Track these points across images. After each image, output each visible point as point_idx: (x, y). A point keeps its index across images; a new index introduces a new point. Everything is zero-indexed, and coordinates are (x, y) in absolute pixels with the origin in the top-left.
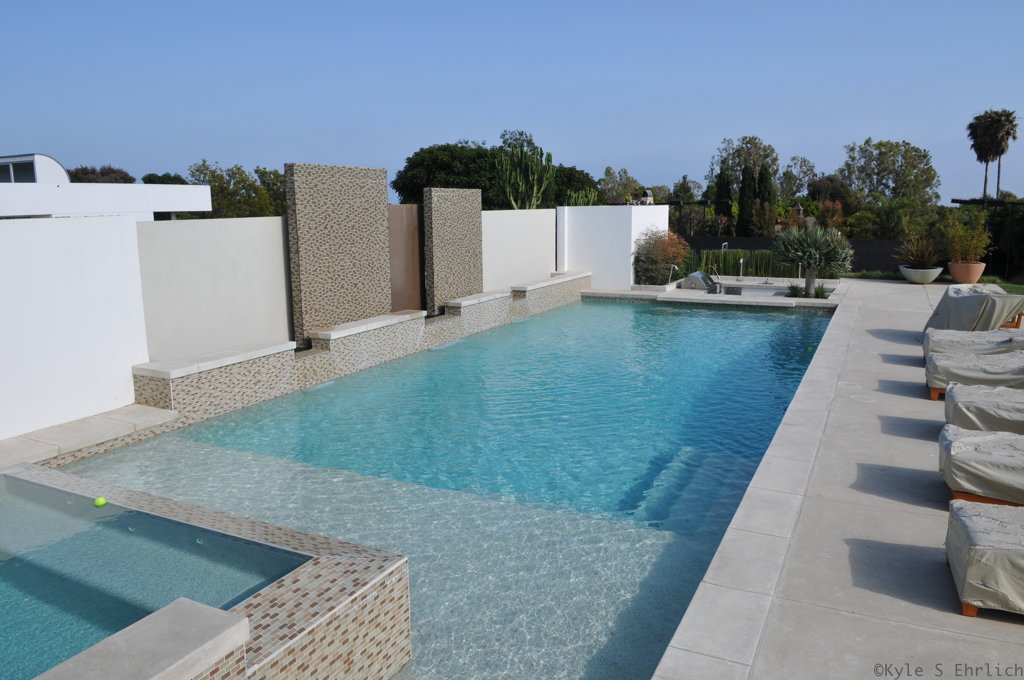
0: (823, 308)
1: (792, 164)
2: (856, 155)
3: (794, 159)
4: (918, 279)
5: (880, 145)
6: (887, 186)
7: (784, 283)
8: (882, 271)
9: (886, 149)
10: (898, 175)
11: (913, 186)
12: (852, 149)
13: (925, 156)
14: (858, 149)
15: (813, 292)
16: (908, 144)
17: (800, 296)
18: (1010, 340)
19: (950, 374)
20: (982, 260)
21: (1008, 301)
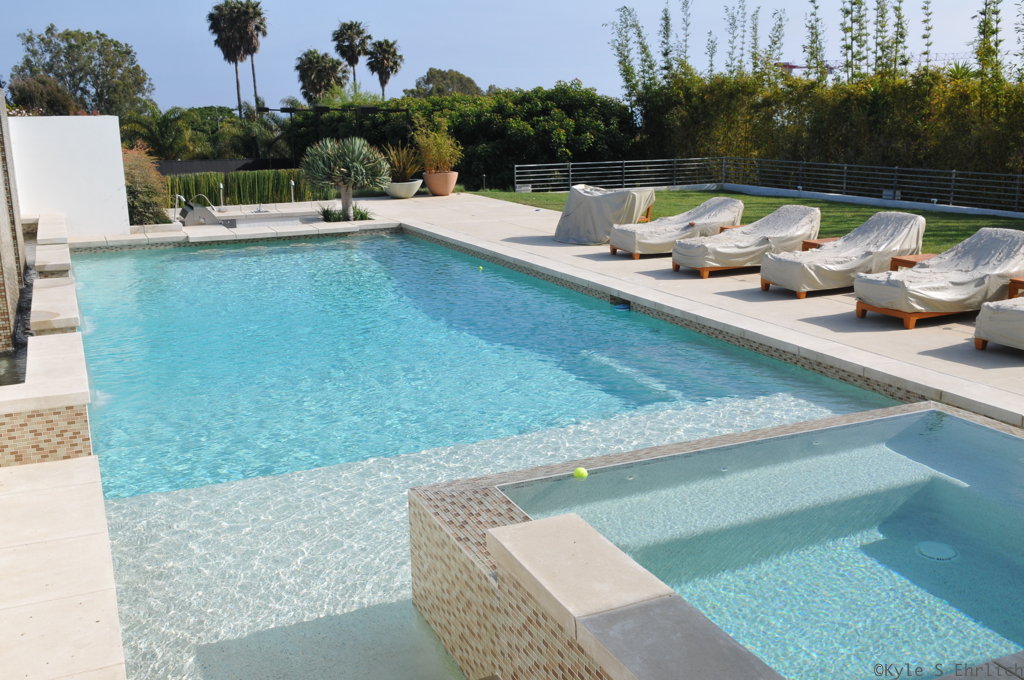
2: (37, 48)
5: (67, 35)
9: (77, 41)
10: (98, 77)
13: (128, 53)
14: (37, 40)
16: (103, 35)
17: (338, 220)
18: (692, 225)
19: (717, 253)
20: (454, 169)
21: (643, 195)
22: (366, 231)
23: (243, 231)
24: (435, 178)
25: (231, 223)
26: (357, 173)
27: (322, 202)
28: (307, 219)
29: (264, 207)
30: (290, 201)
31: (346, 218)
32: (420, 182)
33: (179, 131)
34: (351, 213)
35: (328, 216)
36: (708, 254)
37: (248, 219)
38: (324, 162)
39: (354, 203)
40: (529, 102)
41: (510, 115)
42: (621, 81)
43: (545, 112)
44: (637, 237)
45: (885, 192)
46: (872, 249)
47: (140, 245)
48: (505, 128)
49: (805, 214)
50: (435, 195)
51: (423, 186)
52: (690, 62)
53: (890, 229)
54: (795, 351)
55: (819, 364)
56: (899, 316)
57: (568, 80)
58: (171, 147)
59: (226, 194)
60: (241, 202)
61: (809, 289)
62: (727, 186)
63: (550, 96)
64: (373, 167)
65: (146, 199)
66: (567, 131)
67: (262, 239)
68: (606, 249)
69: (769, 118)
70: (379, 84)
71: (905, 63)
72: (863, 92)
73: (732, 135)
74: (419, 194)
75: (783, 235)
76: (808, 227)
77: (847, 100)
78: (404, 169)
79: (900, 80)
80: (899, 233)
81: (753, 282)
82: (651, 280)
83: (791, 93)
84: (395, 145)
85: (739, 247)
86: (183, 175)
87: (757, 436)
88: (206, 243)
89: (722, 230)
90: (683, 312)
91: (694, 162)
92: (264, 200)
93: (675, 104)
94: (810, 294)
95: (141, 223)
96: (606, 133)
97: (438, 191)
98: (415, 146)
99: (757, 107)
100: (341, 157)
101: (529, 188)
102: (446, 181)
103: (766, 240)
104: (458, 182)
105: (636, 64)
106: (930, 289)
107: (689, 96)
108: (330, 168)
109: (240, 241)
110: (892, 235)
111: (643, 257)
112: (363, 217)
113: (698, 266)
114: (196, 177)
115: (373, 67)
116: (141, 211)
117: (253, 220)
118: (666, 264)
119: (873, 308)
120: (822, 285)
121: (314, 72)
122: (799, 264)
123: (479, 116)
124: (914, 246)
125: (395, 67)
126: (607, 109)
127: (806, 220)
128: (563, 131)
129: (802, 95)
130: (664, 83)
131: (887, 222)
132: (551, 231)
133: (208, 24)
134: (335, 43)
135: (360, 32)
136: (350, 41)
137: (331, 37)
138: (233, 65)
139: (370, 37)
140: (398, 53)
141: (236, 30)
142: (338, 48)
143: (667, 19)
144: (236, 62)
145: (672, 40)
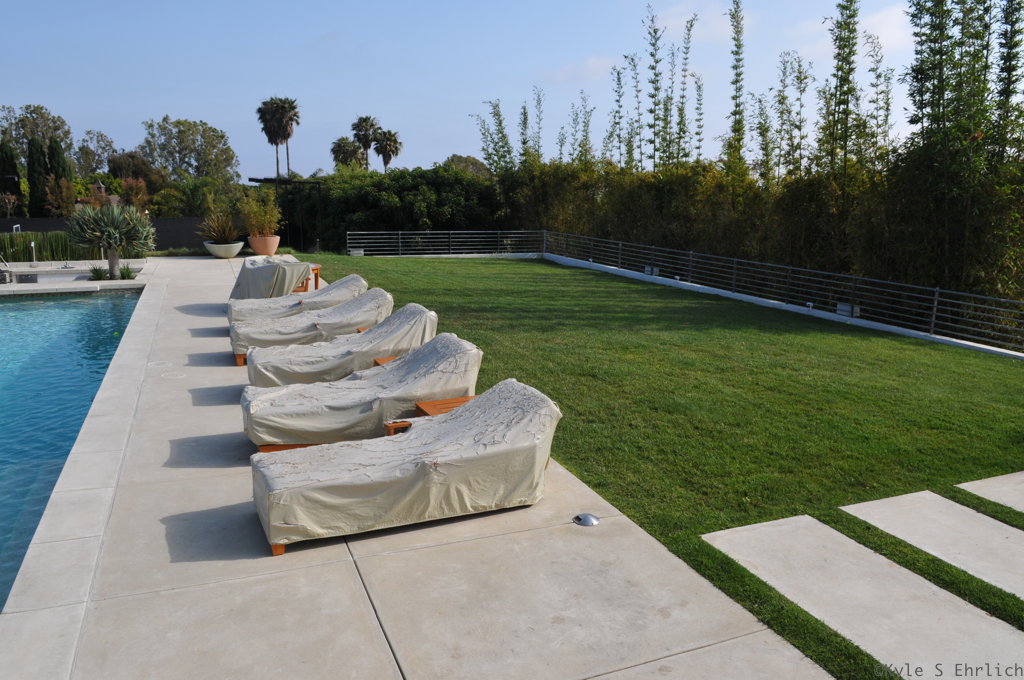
0: (130, 289)
1: (87, 138)
2: (155, 132)
3: (89, 133)
4: (222, 254)
5: (178, 123)
6: (190, 165)
7: (85, 266)
8: (188, 247)
9: (185, 129)
10: (199, 154)
11: (215, 165)
12: (151, 126)
13: (223, 137)
14: (156, 126)
15: (117, 273)
16: (205, 124)
18: (300, 303)
20: (276, 234)
29: (71, 263)
31: (112, 277)
35: (97, 275)
37: (51, 275)
45: (648, 268)
46: (355, 348)
48: (378, 200)
50: (258, 254)
51: (244, 247)
52: (541, 152)
62: (548, 256)
66: (428, 204)
70: (382, 163)
71: (685, 156)
72: (652, 180)
74: (241, 254)
79: (683, 170)
93: (522, 184)
97: (261, 252)
101: (362, 252)
102: (268, 244)
103: (314, 326)
107: (532, 178)
112: (127, 276)
113: (235, 353)
115: (378, 151)
117: (54, 275)
121: (341, 152)
125: (396, 151)
126: (470, 187)
127: (371, 305)
128: (424, 204)
130: (520, 166)
133: (258, 116)
134: (355, 132)
135: (372, 125)
136: (365, 131)
137: (351, 128)
138: (274, 147)
139: (380, 128)
140: (399, 141)
141: (277, 119)
142: (356, 135)
143: (525, 114)
144: (277, 145)
145: (529, 132)
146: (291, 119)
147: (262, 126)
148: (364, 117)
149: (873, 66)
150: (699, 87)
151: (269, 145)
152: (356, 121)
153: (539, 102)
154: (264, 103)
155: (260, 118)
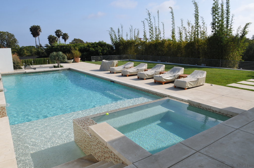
4: (70, 62)
6: (4, 43)
9: (2, 34)
10: (7, 41)
11: (12, 43)
13: (13, 36)
16: (8, 32)
17: (57, 67)
18: (125, 67)
19: (129, 72)
20: (80, 57)
21: (116, 62)
22: (63, 69)
23: (37, 70)
24: (76, 59)
25: (35, 69)
26: (60, 58)
27: (54, 64)
28: (51, 67)
29: (42, 65)
30: (47, 64)
31: (58, 67)
32: (73, 60)
33: (24, 51)
34: (59, 66)
35: (55, 67)
36: (128, 72)
37: (38, 68)
38: (54, 56)
39: (60, 64)
40: (94, 45)
41: (91, 47)
42: (111, 41)
43: (97, 46)
44: (115, 70)
45: (158, 61)
46: (156, 71)
47: (16, 74)
48: (89, 50)
49: (145, 65)
50: (76, 62)
51: (74, 61)
52: (123, 38)
53: (159, 67)
54: (144, 89)
55: (148, 91)
56: (161, 82)
57: (101, 41)
58: (22, 54)
59: (34, 63)
60: (37, 65)
61: (146, 78)
62: (131, 60)
63: (98, 44)
64: (64, 57)
65: (17, 64)
66: (101, 50)
67: (41, 72)
68: (109, 72)
69: (137, 48)
70: (64, 41)
71: (161, 38)
72: (153, 43)
73: (131, 51)
74: (73, 62)
75: (141, 68)
76: (145, 67)
77: (151, 45)
78: (70, 57)
79: (160, 41)
80: (161, 68)
81: (136, 77)
82: (118, 77)
83: (141, 43)
84: (68, 53)
85: (133, 71)
86: (25, 59)
87: (138, 105)
88: (30, 73)
89: (130, 68)
90: (124, 83)
91: (124, 56)
92: (41, 64)
93: (121, 45)
94: (146, 79)
95: (16, 69)
96: (108, 50)
97: (77, 62)
98: (72, 53)
99: (135, 46)
100: (57, 55)
101: (94, 61)
102: (78, 60)
103: (138, 69)
104: (81, 60)
105: (114, 38)
106: (166, 77)
107: (123, 44)
108: (55, 57)
109: (37, 72)
110: (159, 68)
111: (116, 73)
112: (62, 67)
113: (126, 75)
114: (27, 60)
115: (63, 38)
116: (16, 67)
117: (39, 68)
118: (120, 74)
119: (157, 81)
120: (148, 77)
121: (51, 39)
122: (144, 74)
123: (84, 47)
124: (163, 70)
125: (67, 38)
126: (108, 46)
127: (145, 66)
128: (100, 50)
129: (143, 44)
130: (119, 41)
131: (159, 66)
132: (99, 69)
133: (30, 30)
134: (55, 34)
135: (60, 32)
136: (58, 33)
137: (55, 33)
138: (35, 38)
139: (62, 33)
140: (68, 36)
141: (35, 31)
142: (56, 34)
143: (119, 30)
144: (35, 37)
145: (120, 34)
146: (40, 31)
147: (31, 32)
148: (58, 30)
149: (203, 22)
150: (163, 25)
151: (33, 37)
152: (56, 31)
153: (122, 27)
154: (31, 27)
155: (30, 31)
